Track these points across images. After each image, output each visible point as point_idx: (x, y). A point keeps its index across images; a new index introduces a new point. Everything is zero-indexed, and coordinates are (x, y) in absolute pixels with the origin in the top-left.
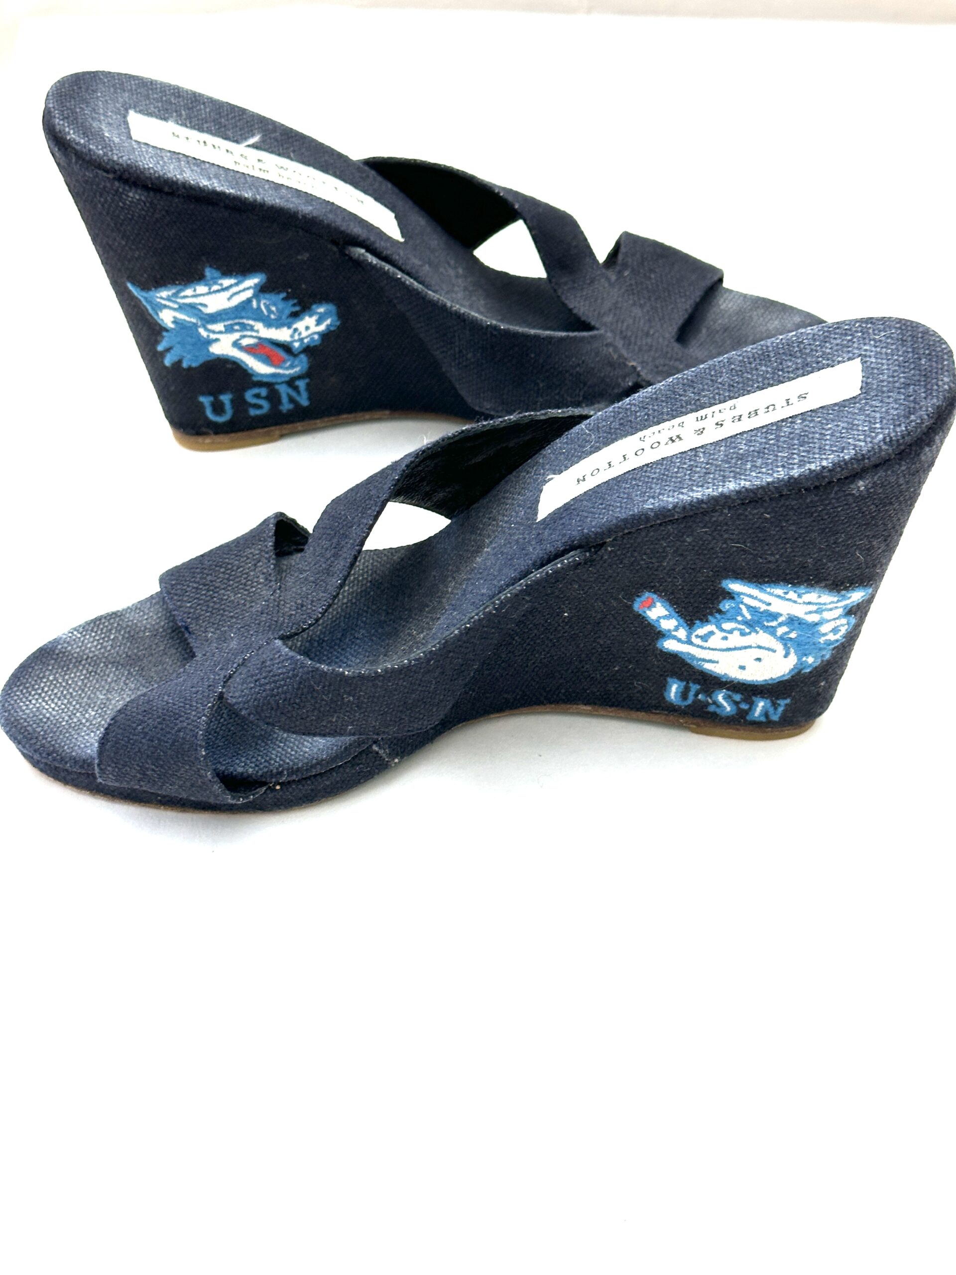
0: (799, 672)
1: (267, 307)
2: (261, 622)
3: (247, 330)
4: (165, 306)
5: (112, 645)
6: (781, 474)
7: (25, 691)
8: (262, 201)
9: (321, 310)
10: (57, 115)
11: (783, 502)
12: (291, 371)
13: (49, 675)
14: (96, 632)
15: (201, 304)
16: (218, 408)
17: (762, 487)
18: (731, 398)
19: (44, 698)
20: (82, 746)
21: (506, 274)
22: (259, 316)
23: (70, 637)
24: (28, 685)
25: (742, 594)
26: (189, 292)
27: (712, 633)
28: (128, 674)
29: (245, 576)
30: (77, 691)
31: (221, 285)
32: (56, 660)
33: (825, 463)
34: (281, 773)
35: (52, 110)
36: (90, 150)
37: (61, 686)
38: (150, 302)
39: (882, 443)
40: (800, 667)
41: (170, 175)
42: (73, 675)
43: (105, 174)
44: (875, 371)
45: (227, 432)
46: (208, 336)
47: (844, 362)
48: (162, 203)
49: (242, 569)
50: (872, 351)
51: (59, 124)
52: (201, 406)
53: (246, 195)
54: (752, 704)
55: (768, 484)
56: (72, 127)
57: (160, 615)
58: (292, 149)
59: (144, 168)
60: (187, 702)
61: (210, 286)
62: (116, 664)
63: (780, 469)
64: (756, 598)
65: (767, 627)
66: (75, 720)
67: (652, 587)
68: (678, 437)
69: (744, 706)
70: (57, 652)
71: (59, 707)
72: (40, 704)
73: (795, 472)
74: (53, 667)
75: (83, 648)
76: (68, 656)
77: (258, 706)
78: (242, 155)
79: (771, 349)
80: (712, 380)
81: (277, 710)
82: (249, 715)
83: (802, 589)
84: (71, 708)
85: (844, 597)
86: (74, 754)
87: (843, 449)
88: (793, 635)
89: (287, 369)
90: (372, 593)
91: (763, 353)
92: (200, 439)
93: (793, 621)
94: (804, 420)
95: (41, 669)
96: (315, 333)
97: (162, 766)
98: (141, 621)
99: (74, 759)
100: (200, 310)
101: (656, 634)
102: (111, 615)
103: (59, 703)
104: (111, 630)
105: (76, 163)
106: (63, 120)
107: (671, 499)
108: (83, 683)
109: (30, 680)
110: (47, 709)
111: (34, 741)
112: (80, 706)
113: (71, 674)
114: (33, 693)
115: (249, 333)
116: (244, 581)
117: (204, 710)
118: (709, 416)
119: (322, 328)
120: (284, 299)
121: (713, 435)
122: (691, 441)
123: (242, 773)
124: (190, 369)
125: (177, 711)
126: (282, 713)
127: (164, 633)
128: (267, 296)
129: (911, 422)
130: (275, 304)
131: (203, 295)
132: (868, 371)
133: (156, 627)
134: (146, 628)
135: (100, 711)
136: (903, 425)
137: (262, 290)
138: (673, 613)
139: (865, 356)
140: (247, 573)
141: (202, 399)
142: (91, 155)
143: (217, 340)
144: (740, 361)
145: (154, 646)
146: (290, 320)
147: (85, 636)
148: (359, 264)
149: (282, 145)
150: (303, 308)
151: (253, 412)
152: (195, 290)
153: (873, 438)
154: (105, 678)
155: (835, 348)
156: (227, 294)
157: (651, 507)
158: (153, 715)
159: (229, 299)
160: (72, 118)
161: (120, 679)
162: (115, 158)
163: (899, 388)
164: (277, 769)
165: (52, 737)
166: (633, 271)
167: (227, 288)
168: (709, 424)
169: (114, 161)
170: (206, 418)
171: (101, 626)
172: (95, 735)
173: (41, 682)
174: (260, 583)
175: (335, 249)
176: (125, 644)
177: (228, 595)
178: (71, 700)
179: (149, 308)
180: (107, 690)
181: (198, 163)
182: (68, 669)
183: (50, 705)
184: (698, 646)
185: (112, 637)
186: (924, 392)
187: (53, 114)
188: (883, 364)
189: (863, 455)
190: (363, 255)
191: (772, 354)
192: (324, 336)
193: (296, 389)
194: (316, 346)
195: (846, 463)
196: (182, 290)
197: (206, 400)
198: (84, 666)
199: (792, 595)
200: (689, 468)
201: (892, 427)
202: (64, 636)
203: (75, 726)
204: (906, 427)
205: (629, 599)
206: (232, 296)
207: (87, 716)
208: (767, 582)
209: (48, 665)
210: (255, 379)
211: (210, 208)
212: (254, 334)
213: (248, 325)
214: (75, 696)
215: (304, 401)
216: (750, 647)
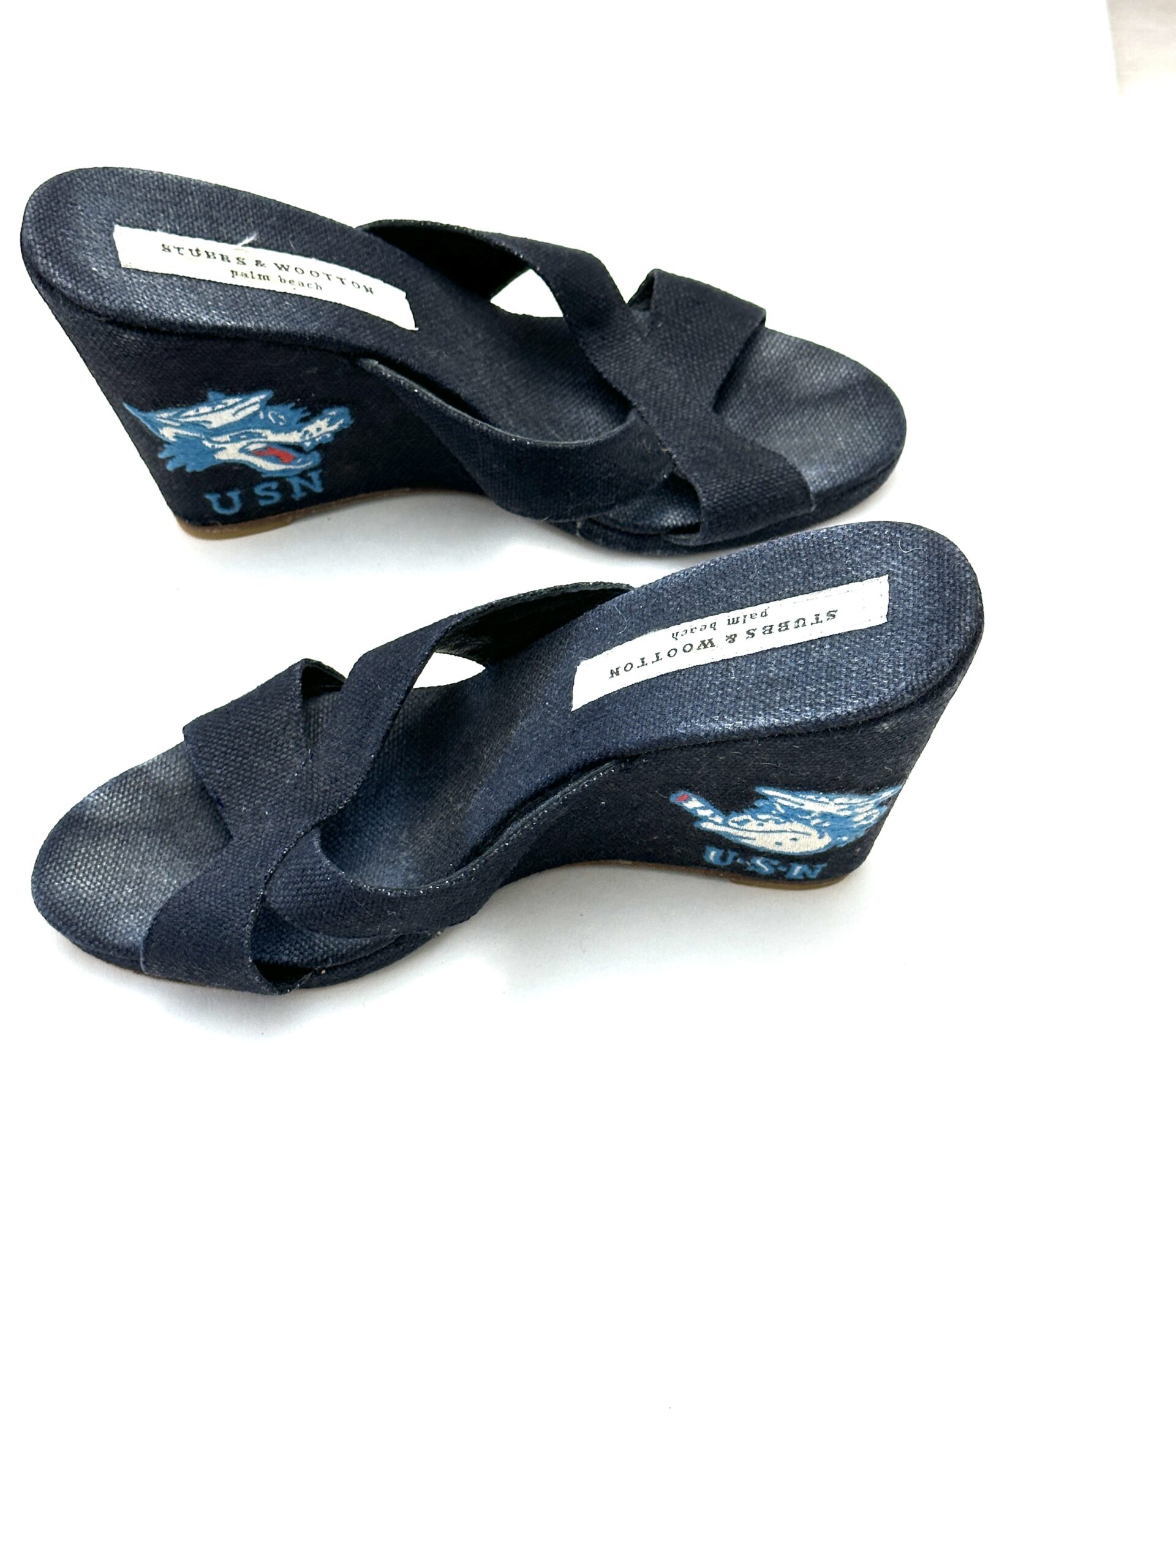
0: (835, 846)
1: (275, 417)
2: (295, 798)
3: (255, 438)
4: (166, 425)
5: (141, 808)
6: (808, 715)
7: (58, 868)
8: (266, 329)
9: (333, 413)
10: (39, 252)
11: (811, 738)
12: (303, 466)
13: (81, 847)
14: (123, 793)
15: (205, 422)
16: (226, 503)
17: (790, 726)
18: (763, 601)
19: (78, 875)
20: (124, 931)
21: (529, 318)
22: (267, 425)
23: (97, 800)
24: (60, 860)
25: (776, 797)
26: (192, 412)
27: (748, 821)
28: (161, 842)
29: (274, 741)
30: (111, 865)
31: (226, 404)
32: (85, 829)
33: (850, 709)
34: (326, 961)
35: (33, 243)
36: (79, 296)
37: (94, 859)
38: (149, 421)
39: (904, 692)
40: (834, 843)
41: (167, 316)
42: (104, 846)
43: (97, 318)
44: (902, 595)
45: (235, 522)
46: (213, 446)
47: (872, 577)
48: (159, 343)
49: (270, 733)
50: (899, 569)
51: (42, 264)
52: (208, 504)
53: (249, 325)
54: (789, 868)
55: (796, 724)
56: (56, 267)
57: (187, 770)
58: (291, 236)
59: (139, 311)
60: (230, 906)
61: (213, 406)
62: (147, 830)
63: (808, 708)
64: (789, 800)
65: (801, 819)
66: (113, 900)
67: (688, 788)
68: (710, 641)
69: (782, 869)
70: (86, 818)
71: (95, 884)
72: (75, 882)
73: (822, 715)
74: (84, 838)
75: (112, 813)
76: (97, 823)
77: (302, 914)
78: (238, 259)
79: (802, 546)
80: (744, 576)
81: (320, 920)
82: (293, 921)
83: (833, 795)
84: (107, 885)
85: (874, 797)
86: (116, 942)
87: (868, 693)
88: (827, 824)
89: (299, 464)
90: (405, 742)
91: (794, 550)
92: (208, 531)
93: (824, 816)
94: (832, 645)
95: (72, 841)
96: (327, 432)
97: (209, 969)
98: (168, 778)
99: (117, 947)
100: (204, 427)
101: (692, 818)
102: (137, 772)
103: (95, 879)
104: (138, 789)
105: (64, 305)
106: (46, 257)
107: (703, 726)
108: (115, 854)
109: (62, 854)
110: (83, 888)
111: (74, 928)
112: (116, 882)
113: (102, 845)
114: (66, 869)
115: (257, 440)
116: (273, 746)
117: (247, 917)
118: (741, 620)
119: (335, 427)
120: (292, 409)
121: (744, 647)
122: (723, 652)
123: (288, 962)
124: (194, 473)
125: (220, 917)
126: (326, 923)
127: (193, 792)
128: (275, 408)
129: (933, 669)
130: (282, 414)
131: (207, 413)
132: (895, 595)
133: (184, 785)
134: (174, 787)
135: (136, 887)
136: (925, 673)
137: (270, 403)
138: (709, 805)
139: (893, 573)
140: (276, 738)
141: (208, 496)
142: (80, 300)
143: (222, 449)
144: (771, 557)
145: (185, 808)
146: (300, 425)
147: (112, 798)
148: (374, 375)
149: (280, 233)
150: (314, 412)
151: (263, 503)
152: (198, 411)
153: (897, 685)
154: (138, 847)
155: (864, 557)
156: (232, 411)
157: (684, 732)
158: (197, 918)
159: (234, 415)
160: (57, 254)
161: (154, 848)
162: (107, 303)
163: (923, 624)
164: (322, 956)
165: (92, 922)
166: (667, 322)
167: (232, 406)
168: (740, 629)
169: (106, 307)
170: (214, 512)
171: (128, 786)
172: (134, 918)
173: (73, 856)
174: (291, 749)
175: (346, 361)
176: (155, 806)
177: (258, 762)
178: (106, 875)
179: (149, 426)
180: (142, 862)
181: (193, 284)
182: (99, 839)
183: (85, 883)
184: (735, 828)
185: (140, 798)
186: (946, 634)
187: (34, 250)
188: (909, 588)
189: (886, 703)
190: (376, 367)
191: (803, 553)
192: (336, 434)
193: (310, 480)
194: (328, 443)
195: (870, 711)
196: (183, 412)
197: (213, 498)
198: (115, 834)
199: (823, 799)
200: (721, 687)
201: (914, 674)
202: (91, 799)
203: (114, 906)
204: (928, 675)
205: (665, 794)
206: (236, 412)
207: (124, 893)
208: (799, 790)
209: (79, 835)
210: (264, 476)
211: (212, 342)
212: (262, 440)
213: (256, 433)
214: (110, 870)
215: (318, 488)
216: (786, 831)
